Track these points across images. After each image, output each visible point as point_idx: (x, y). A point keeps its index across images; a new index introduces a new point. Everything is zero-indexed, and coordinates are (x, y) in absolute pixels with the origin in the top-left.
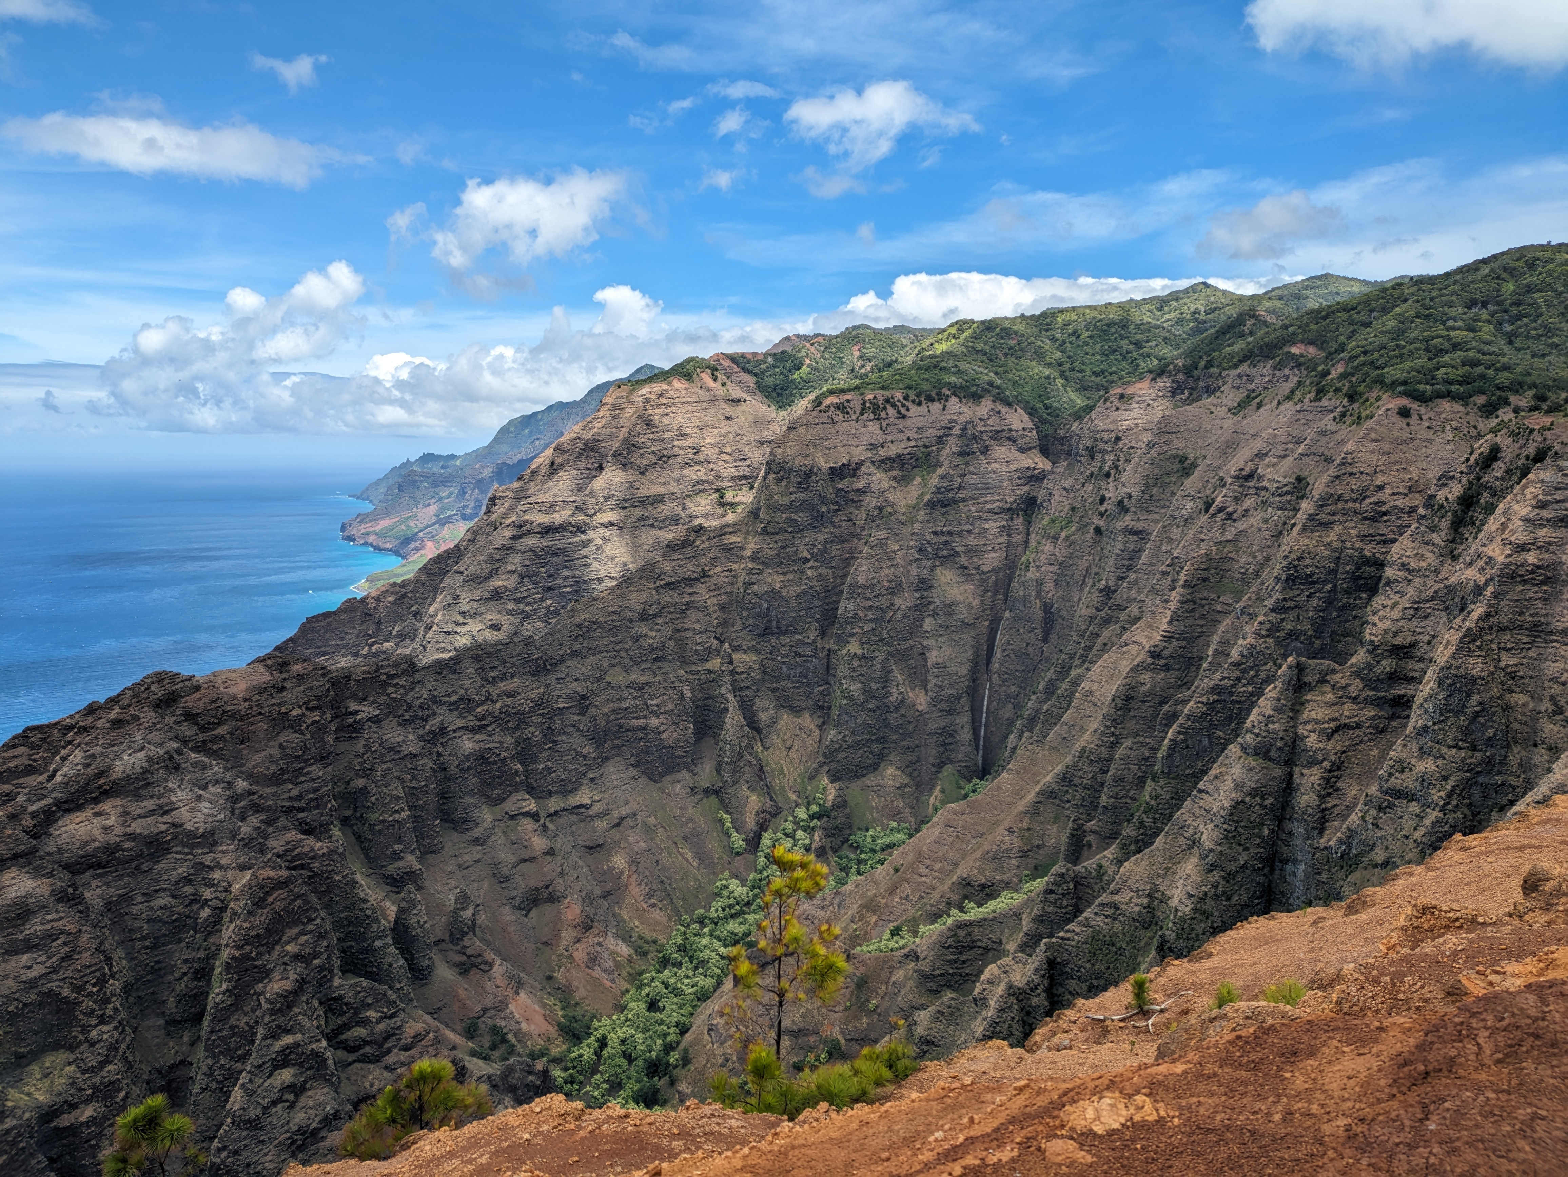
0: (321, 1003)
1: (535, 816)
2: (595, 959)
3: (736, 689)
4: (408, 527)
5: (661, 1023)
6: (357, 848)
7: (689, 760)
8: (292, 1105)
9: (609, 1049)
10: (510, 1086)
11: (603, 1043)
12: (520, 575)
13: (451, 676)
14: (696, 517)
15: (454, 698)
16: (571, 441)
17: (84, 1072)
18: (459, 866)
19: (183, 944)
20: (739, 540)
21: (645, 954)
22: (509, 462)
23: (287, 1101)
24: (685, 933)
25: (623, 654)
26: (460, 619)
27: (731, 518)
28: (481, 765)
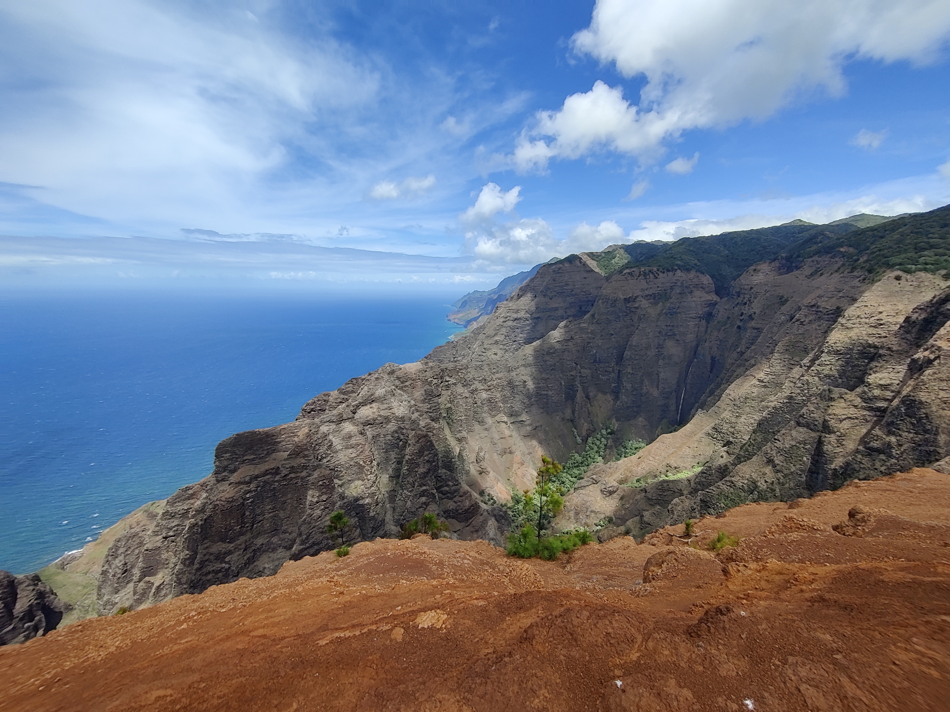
0: (435, 477)
1: (506, 423)
3: (582, 383)
4: (468, 317)
6: (448, 427)
7: (562, 408)
8: (425, 509)
12: (505, 336)
15: (481, 379)
16: (526, 286)
17: (366, 488)
18: (480, 437)
22: (503, 293)
26: (484, 351)
28: (489, 403)
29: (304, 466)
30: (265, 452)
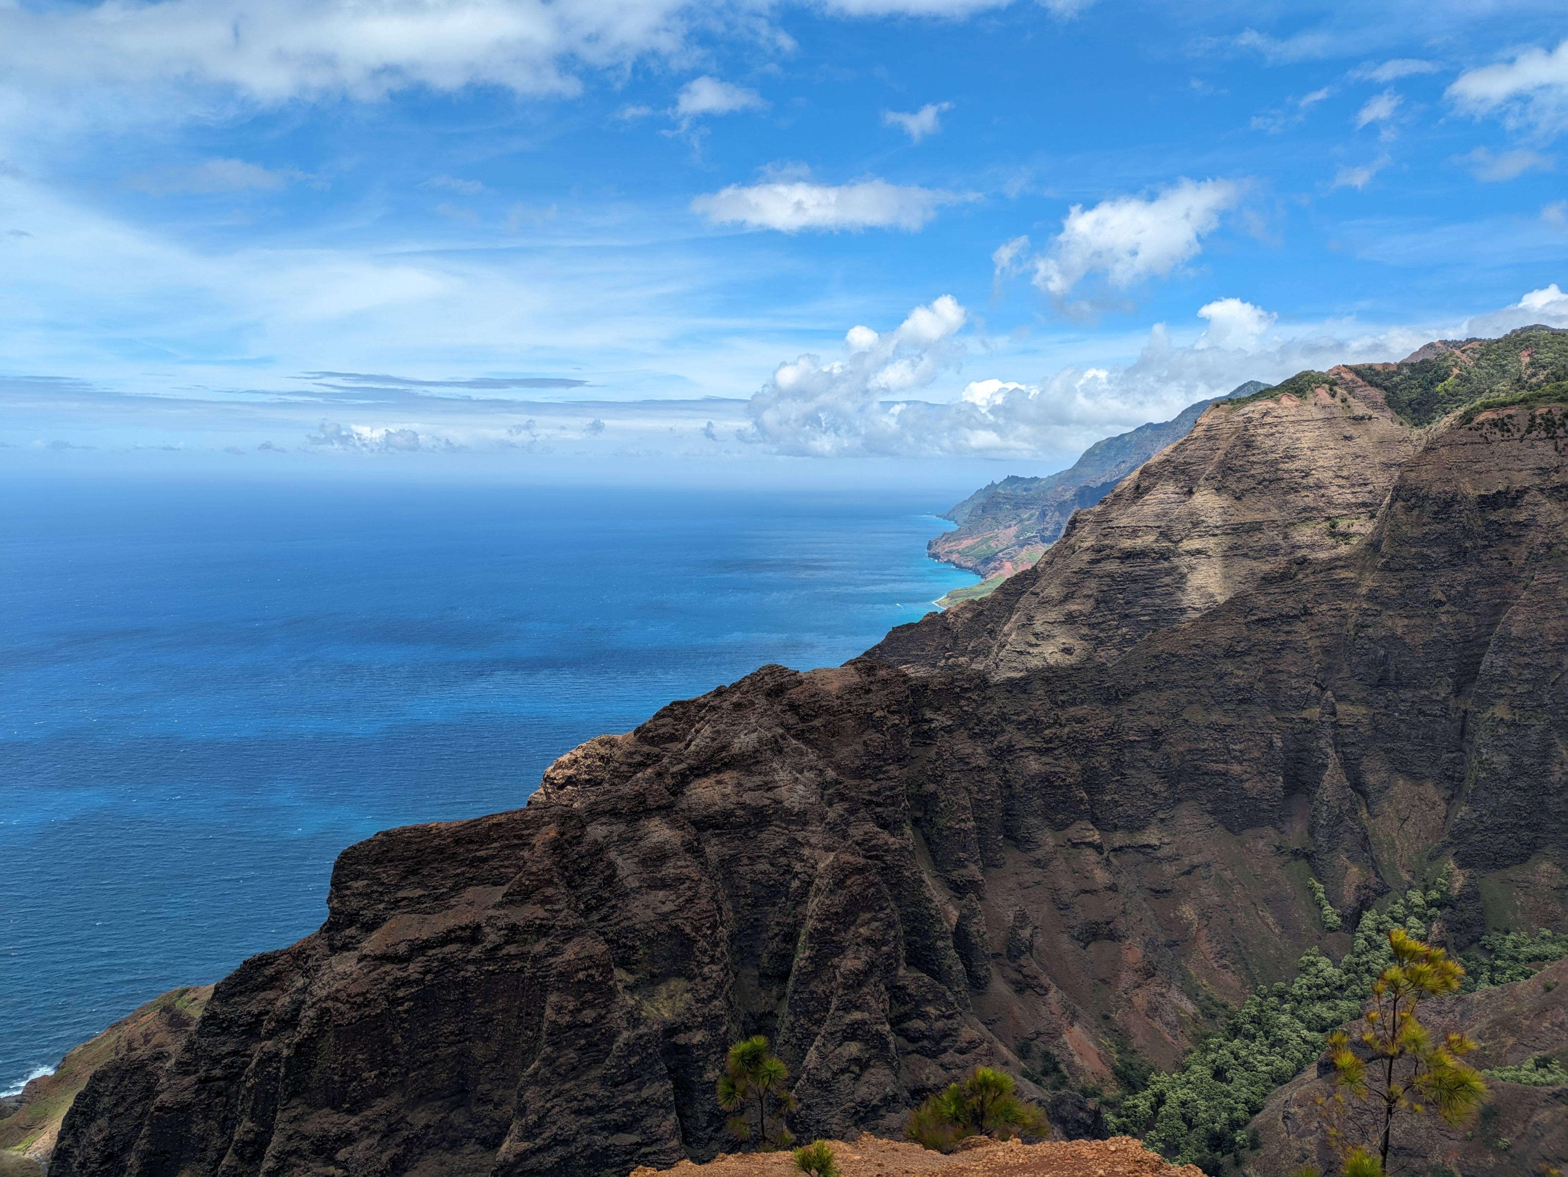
0: (887, 989)
1: (1098, 848)
2: (1156, 1009)
3: (1339, 744)
4: (989, 547)
5: (1228, 1095)
6: (926, 849)
7: (1276, 816)
8: (857, 1078)
9: (1167, 1107)
10: (1061, 1117)
11: (1160, 1099)
12: (1097, 600)
13: (1021, 696)
14: (1300, 547)
15: (1023, 717)
16: (1160, 463)
18: (1020, 884)
19: (777, 908)
20: (1352, 575)
21: (1213, 1016)
22: (1092, 485)
23: (853, 1072)
24: (1261, 1005)
25: (1204, 691)
26: (1033, 640)
27: (1343, 549)
28: (1046, 787)
29: (541, 925)
30: (449, 883)
